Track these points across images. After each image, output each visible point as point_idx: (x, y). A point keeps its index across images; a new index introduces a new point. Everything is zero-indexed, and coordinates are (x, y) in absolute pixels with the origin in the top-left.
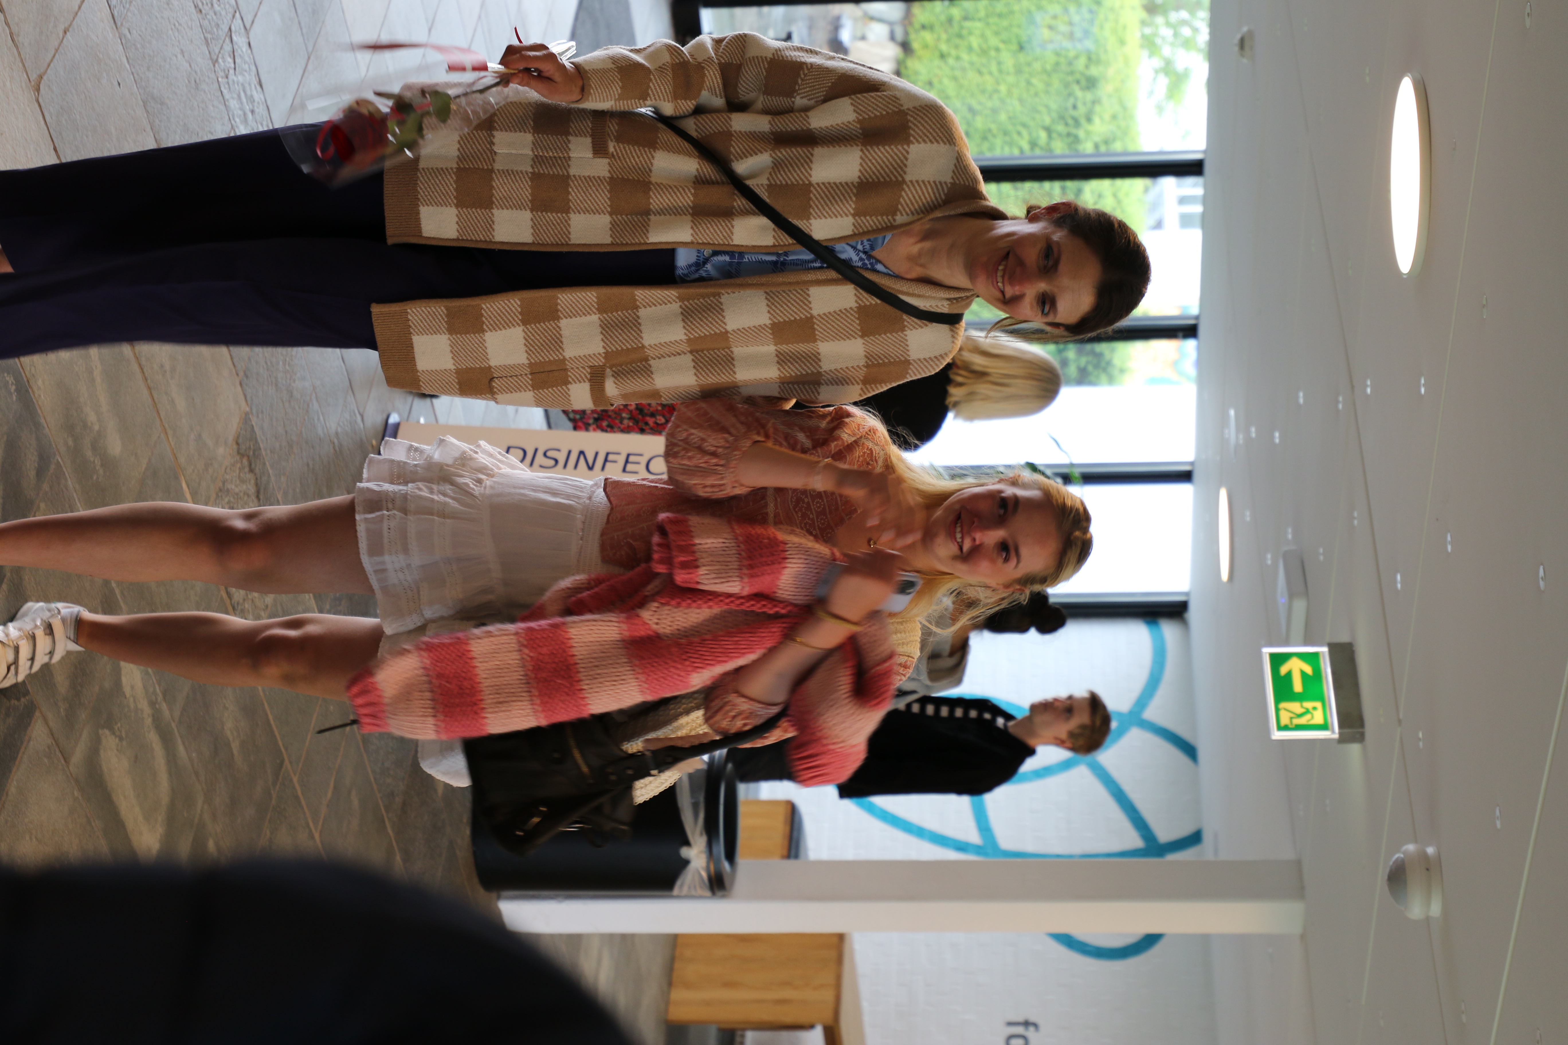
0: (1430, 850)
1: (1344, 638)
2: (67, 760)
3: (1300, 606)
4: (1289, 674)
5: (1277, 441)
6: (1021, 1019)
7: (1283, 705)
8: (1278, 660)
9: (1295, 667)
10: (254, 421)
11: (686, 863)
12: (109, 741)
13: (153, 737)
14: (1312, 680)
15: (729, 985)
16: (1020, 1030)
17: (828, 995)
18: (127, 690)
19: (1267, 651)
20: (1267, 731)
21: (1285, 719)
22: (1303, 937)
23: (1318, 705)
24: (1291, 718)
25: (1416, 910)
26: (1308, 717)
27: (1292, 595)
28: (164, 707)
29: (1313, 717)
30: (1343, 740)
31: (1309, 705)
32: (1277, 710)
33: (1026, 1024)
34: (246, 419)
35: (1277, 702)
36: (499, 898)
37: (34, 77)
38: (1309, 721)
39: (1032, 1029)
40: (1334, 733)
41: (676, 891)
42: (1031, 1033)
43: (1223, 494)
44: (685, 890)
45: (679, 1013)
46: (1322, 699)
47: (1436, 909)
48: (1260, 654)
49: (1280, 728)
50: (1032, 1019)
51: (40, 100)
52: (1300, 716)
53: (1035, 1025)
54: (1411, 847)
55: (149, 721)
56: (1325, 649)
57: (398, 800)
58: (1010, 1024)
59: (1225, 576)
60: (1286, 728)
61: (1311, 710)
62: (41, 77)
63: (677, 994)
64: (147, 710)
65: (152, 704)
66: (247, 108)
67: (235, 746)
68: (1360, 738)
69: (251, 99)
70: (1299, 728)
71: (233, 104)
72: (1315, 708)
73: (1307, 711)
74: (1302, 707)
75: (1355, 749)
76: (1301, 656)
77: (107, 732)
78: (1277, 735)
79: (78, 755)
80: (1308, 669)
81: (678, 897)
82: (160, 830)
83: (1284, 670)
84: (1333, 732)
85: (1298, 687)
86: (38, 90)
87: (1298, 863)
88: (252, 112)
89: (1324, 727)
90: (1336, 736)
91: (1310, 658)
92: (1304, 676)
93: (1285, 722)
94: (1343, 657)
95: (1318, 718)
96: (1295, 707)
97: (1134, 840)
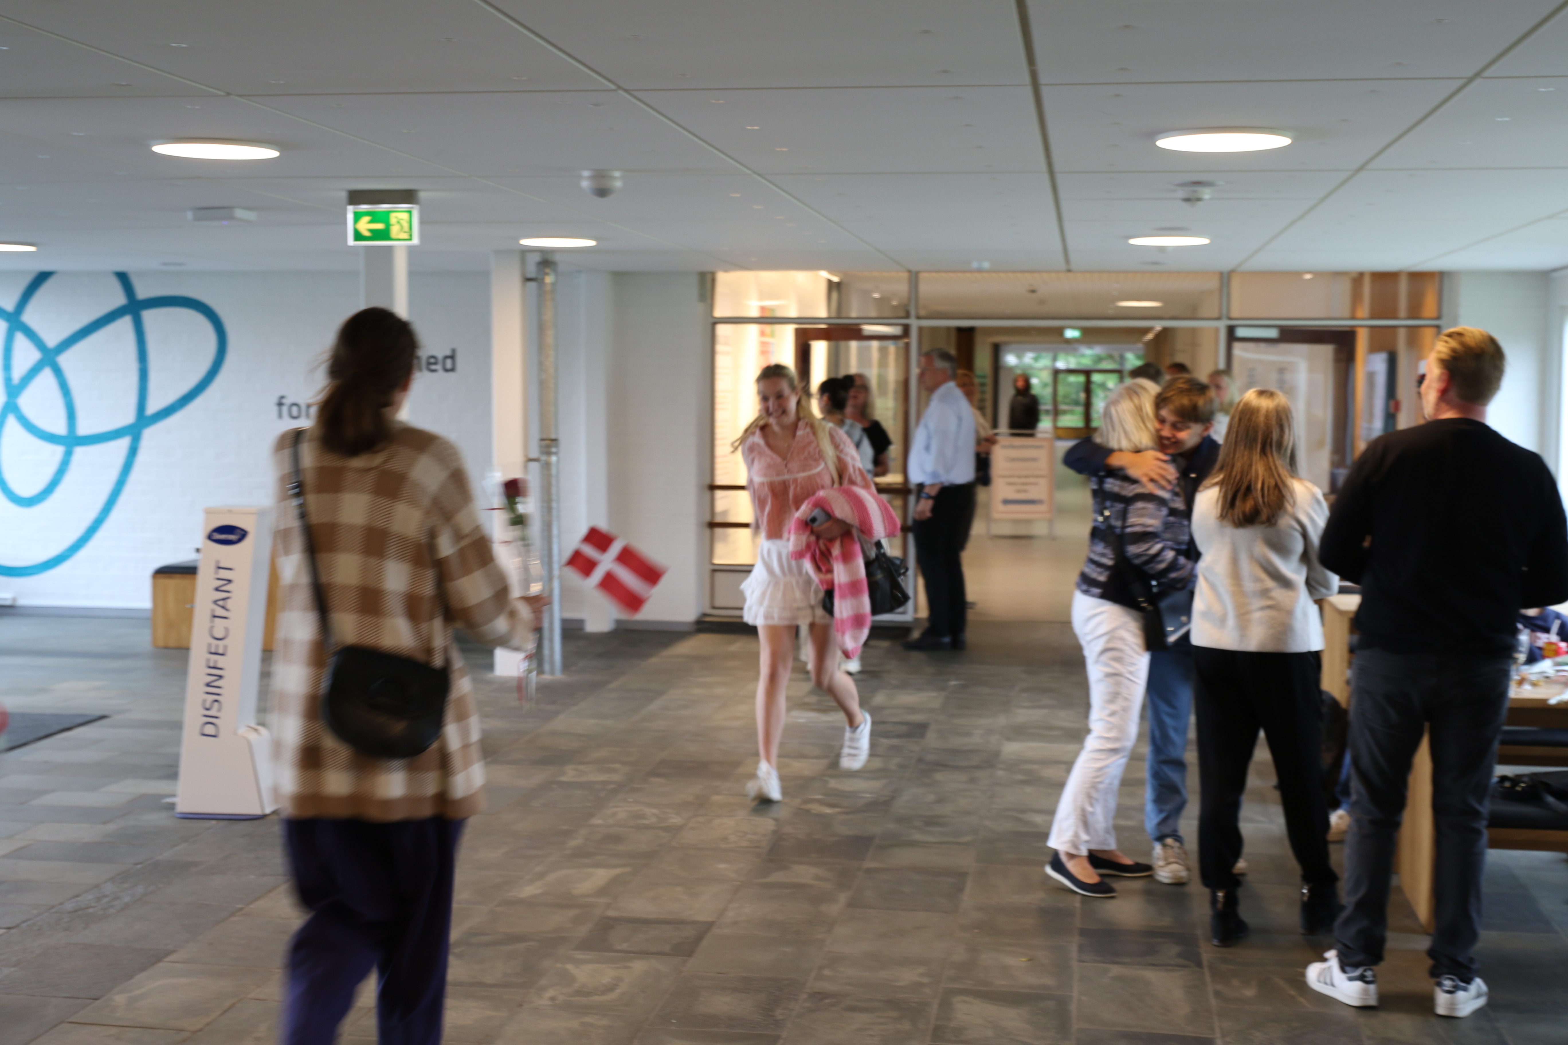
0: (586, 173)
1: (344, 195)
2: (611, 904)
3: (239, 213)
4: (371, 231)
6: (276, 408)
7: (393, 236)
8: (358, 236)
9: (364, 226)
12: (576, 892)
14: (375, 218)
16: (285, 409)
19: (351, 242)
20: (412, 247)
23: (393, 215)
24: (403, 232)
25: (618, 184)
26: (402, 221)
27: (226, 218)
29: (402, 219)
30: (417, 202)
31: (393, 221)
32: (397, 240)
33: (280, 404)
35: (389, 239)
38: (405, 222)
39: (284, 401)
42: (287, 401)
46: (388, 213)
47: (617, 174)
48: (355, 248)
49: (410, 238)
50: (275, 400)
52: (402, 227)
53: (281, 398)
56: (351, 209)
58: (280, 416)
59: (32, 249)
60: (411, 235)
61: (397, 219)
68: (413, 193)
70: (411, 228)
73: (398, 222)
74: (394, 225)
75: (422, 195)
76: (356, 221)
78: (416, 241)
79: (602, 900)
80: (366, 219)
83: (367, 234)
84: (413, 209)
85: (379, 226)
89: (410, 212)
90: (416, 207)
91: (357, 217)
92: (370, 222)
93: (405, 236)
94: (356, 197)
95: (404, 216)
96: (395, 229)
97: (125, 324)
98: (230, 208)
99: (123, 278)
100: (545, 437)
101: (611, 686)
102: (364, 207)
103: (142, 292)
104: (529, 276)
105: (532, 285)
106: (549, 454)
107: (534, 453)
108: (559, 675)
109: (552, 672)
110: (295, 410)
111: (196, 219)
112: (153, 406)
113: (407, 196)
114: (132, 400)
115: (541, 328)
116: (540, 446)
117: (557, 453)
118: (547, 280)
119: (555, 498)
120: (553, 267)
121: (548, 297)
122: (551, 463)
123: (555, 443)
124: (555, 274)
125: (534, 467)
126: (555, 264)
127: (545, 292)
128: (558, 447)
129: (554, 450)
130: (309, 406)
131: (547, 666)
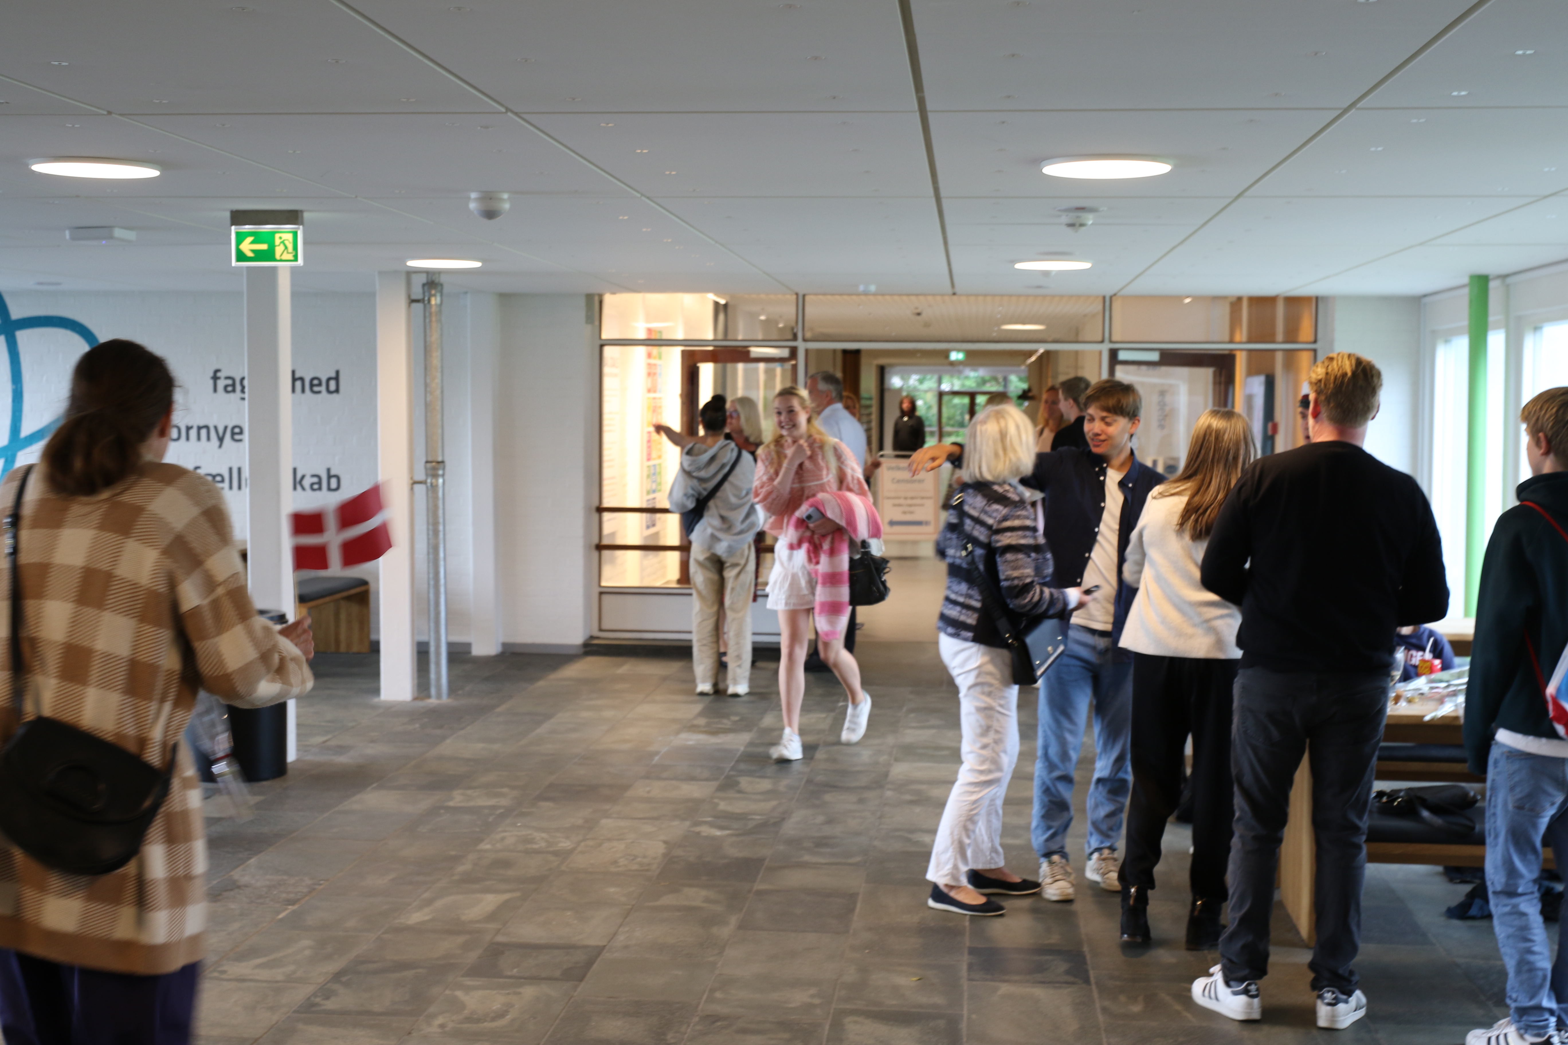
0: (473, 195)
1: (228, 215)
2: (500, 929)
3: (118, 233)
4: (253, 251)
7: (278, 257)
8: (241, 257)
9: (247, 247)
12: (465, 918)
13: (437, 906)
14: (259, 238)
19: (234, 263)
20: (297, 268)
23: (277, 236)
24: (288, 253)
25: (507, 206)
26: (286, 242)
27: (104, 238)
29: (288, 240)
30: (302, 223)
31: (277, 242)
32: (281, 260)
35: (273, 260)
38: (290, 243)
40: (298, 229)
46: (273, 234)
47: (506, 196)
48: (238, 269)
49: (295, 260)
52: (286, 248)
56: (233, 228)
60: (295, 257)
61: (282, 240)
68: (297, 213)
70: (295, 248)
72: (280, 238)
73: (283, 242)
74: (279, 245)
76: (238, 243)
78: (300, 262)
79: (491, 926)
80: (250, 239)
83: (250, 254)
85: (264, 247)
89: (295, 235)
90: (301, 227)
91: (240, 238)
92: (254, 242)
93: (290, 257)
94: (239, 217)
95: (289, 237)
96: (279, 250)
98: (110, 227)
100: (430, 459)
101: (499, 710)
102: (247, 228)
103: (17, 312)
104: (414, 297)
105: (419, 306)
106: (435, 476)
107: (420, 475)
108: (445, 699)
109: (439, 696)
111: (73, 238)
112: (28, 428)
113: (292, 217)
114: (6, 422)
115: (427, 350)
116: (426, 469)
117: (443, 475)
118: (433, 302)
119: (441, 520)
120: (439, 288)
121: (434, 319)
122: (437, 486)
123: (441, 465)
124: (441, 296)
125: (420, 489)
126: (442, 285)
127: (431, 314)
128: (444, 469)
129: (440, 472)
130: (188, 428)
131: (433, 691)
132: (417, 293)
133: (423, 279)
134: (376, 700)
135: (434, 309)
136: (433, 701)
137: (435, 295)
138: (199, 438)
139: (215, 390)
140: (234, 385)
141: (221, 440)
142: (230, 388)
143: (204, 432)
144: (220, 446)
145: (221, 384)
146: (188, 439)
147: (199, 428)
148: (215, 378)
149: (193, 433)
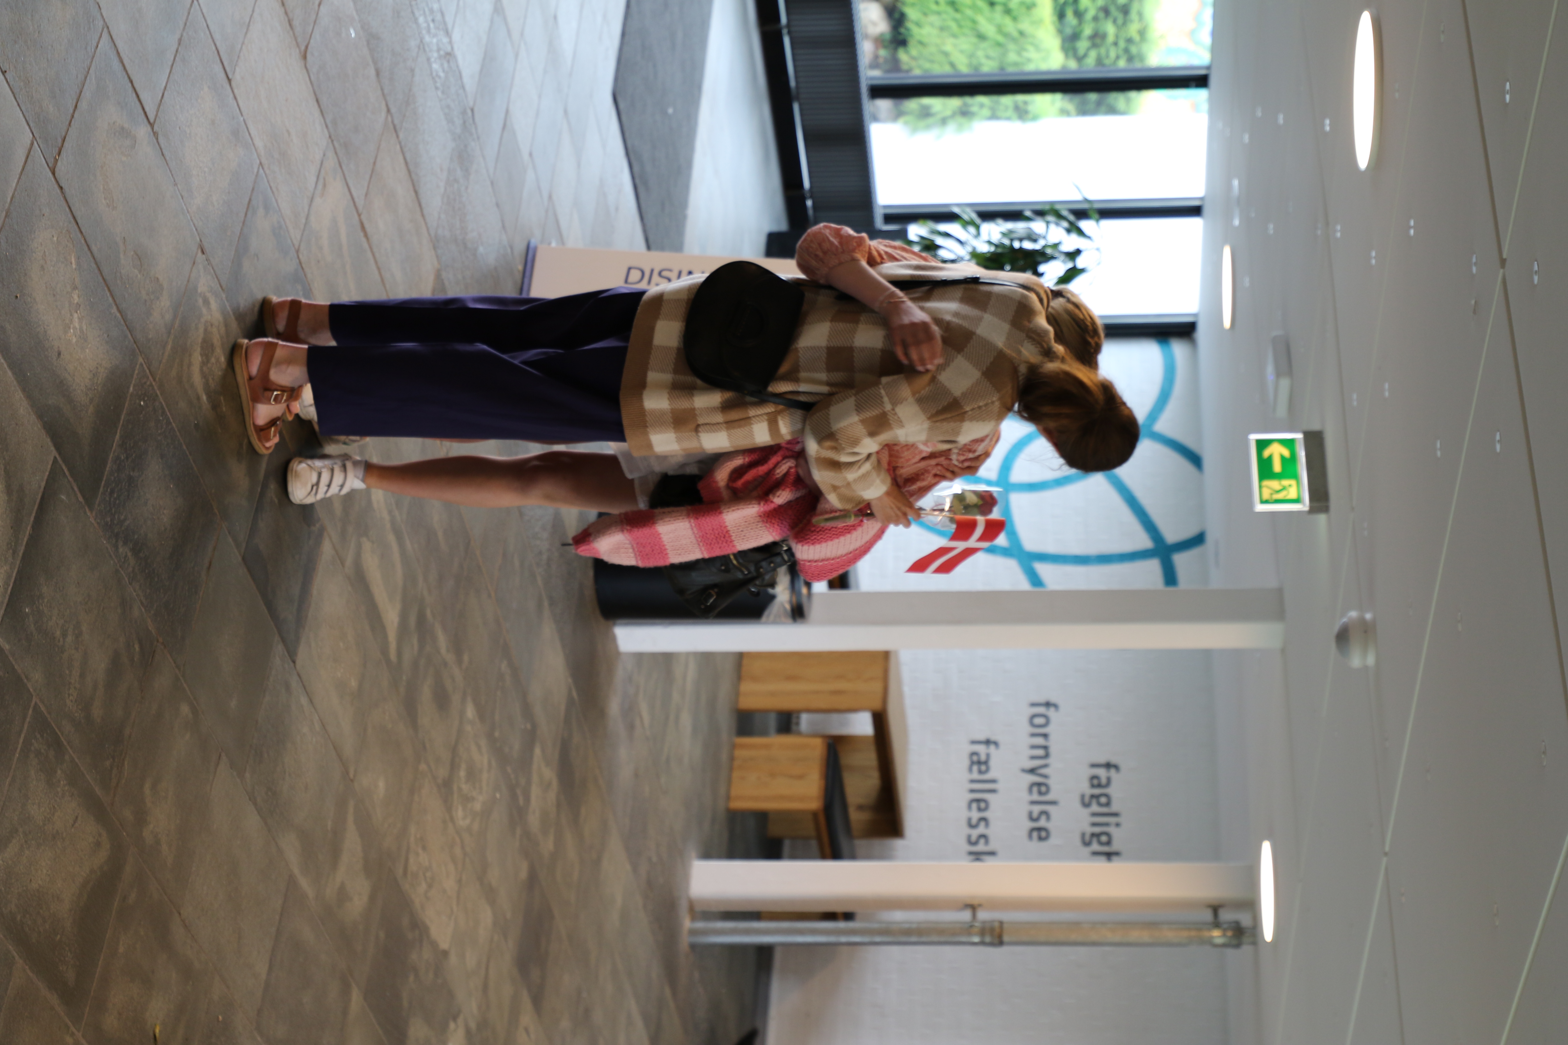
0: (1368, 616)
1: (1315, 427)
2: (343, 564)
3: (1285, 383)
4: (1271, 458)
5: (1271, 232)
6: (1042, 700)
7: (1265, 482)
8: (1262, 445)
9: (1276, 452)
10: (444, 275)
11: (773, 597)
12: (367, 545)
13: (391, 538)
14: (1289, 462)
15: (791, 678)
16: (1041, 710)
17: (877, 687)
18: (375, 505)
19: (1254, 437)
20: (1251, 505)
21: (1266, 495)
22: (1283, 651)
23: (1293, 482)
24: (1271, 494)
25: (1356, 660)
26: (1285, 492)
27: (1278, 374)
28: (397, 513)
29: (1288, 493)
30: (1313, 510)
31: (1285, 482)
32: (1260, 487)
33: (1048, 704)
34: (438, 276)
35: (1261, 480)
36: (614, 624)
37: (303, 48)
38: (1285, 496)
39: (1052, 709)
40: (1304, 506)
41: (764, 618)
42: (1051, 713)
43: (1227, 251)
44: (772, 618)
45: (747, 703)
46: (1295, 477)
47: (1371, 660)
48: (1247, 442)
49: (1263, 502)
50: (1053, 700)
51: (308, 67)
52: (1278, 492)
53: (1055, 706)
54: (1353, 614)
55: (388, 526)
56: (1299, 436)
57: (545, 557)
58: (1034, 705)
59: (1227, 323)
60: (1267, 502)
61: (1287, 487)
62: (307, 47)
63: (746, 687)
64: (387, 517)
65: (390, 512)
66: (430, 19)
67: (440, 535)
68: (1325, 509)
69: (432, 11)
70: (1277, 501)
71: (421, 20)
72: (1290, 486)
73: (1284, 488)
74: (1280, 484)
75: (1322, 518)
76: (1282, 442)
77: (364, 539)
78: (1260, 508)
79: (349, 561)
80: (1286, 453)
81: (766, 623)
82: (398, 606)
83: (1266, 453)
84: (1304, 504)
85: (1277, 467)
86: (305, 57)
87: (1280, 591)
88: (433, 21)
89: (1297, 501)
90: (1307, 508)
91: (1288, 444)
92: (1283, 458)
94: (1315, 442)
95: (1293, 493)
96: (1275, 484)
97: (1144, 542)
98: (1291, 373)
99: (1198, 540)
100: (1005, 926)
102: (1302, 452)
103: (1180, 560)
104: (1221, 911)
105: (1208, 916)
106: (982, 932)
107: (983, 915)
110: (1039, 721)
112: (1044, 570)
113: (1319, 501)
114: (1051, 548)
115: (1151, 925)
116: (992, 921)
117: (982, 943)
118: (1216, 933)
119: (924, 939)
120: (1234, 942)
121: (1193, 933)
122: (970, 934)
123: (996, 941)
124: (1224, 945)
125: (966, 916)
126: (1238, 946)
127: (1199, 930)
128: (992, 944)
129: (988, 939)
130: (1045, 736)
131: (700, 925)
132: (1226, 916)
133: (1245, 920)
134: (693, 854)
135: (1206, 934)
136: (687, 923)
137: (1224, 935)
138: (1034, 747)
139: (1094, 766)
140: (1099, 786)
141: (1032, 771)
142: (1095, 782)
143: (1041, 752)
144: (1024, 771)
145: (1102, 773)
146: (1033, 735)
147: (1045, 748)
148: (1108, 766)
149: (1040, 741)
